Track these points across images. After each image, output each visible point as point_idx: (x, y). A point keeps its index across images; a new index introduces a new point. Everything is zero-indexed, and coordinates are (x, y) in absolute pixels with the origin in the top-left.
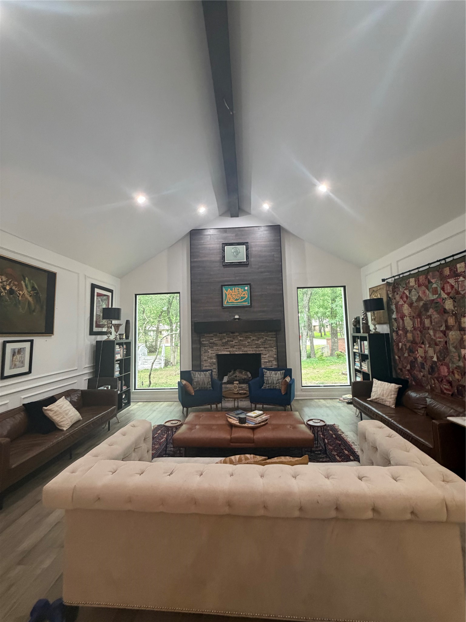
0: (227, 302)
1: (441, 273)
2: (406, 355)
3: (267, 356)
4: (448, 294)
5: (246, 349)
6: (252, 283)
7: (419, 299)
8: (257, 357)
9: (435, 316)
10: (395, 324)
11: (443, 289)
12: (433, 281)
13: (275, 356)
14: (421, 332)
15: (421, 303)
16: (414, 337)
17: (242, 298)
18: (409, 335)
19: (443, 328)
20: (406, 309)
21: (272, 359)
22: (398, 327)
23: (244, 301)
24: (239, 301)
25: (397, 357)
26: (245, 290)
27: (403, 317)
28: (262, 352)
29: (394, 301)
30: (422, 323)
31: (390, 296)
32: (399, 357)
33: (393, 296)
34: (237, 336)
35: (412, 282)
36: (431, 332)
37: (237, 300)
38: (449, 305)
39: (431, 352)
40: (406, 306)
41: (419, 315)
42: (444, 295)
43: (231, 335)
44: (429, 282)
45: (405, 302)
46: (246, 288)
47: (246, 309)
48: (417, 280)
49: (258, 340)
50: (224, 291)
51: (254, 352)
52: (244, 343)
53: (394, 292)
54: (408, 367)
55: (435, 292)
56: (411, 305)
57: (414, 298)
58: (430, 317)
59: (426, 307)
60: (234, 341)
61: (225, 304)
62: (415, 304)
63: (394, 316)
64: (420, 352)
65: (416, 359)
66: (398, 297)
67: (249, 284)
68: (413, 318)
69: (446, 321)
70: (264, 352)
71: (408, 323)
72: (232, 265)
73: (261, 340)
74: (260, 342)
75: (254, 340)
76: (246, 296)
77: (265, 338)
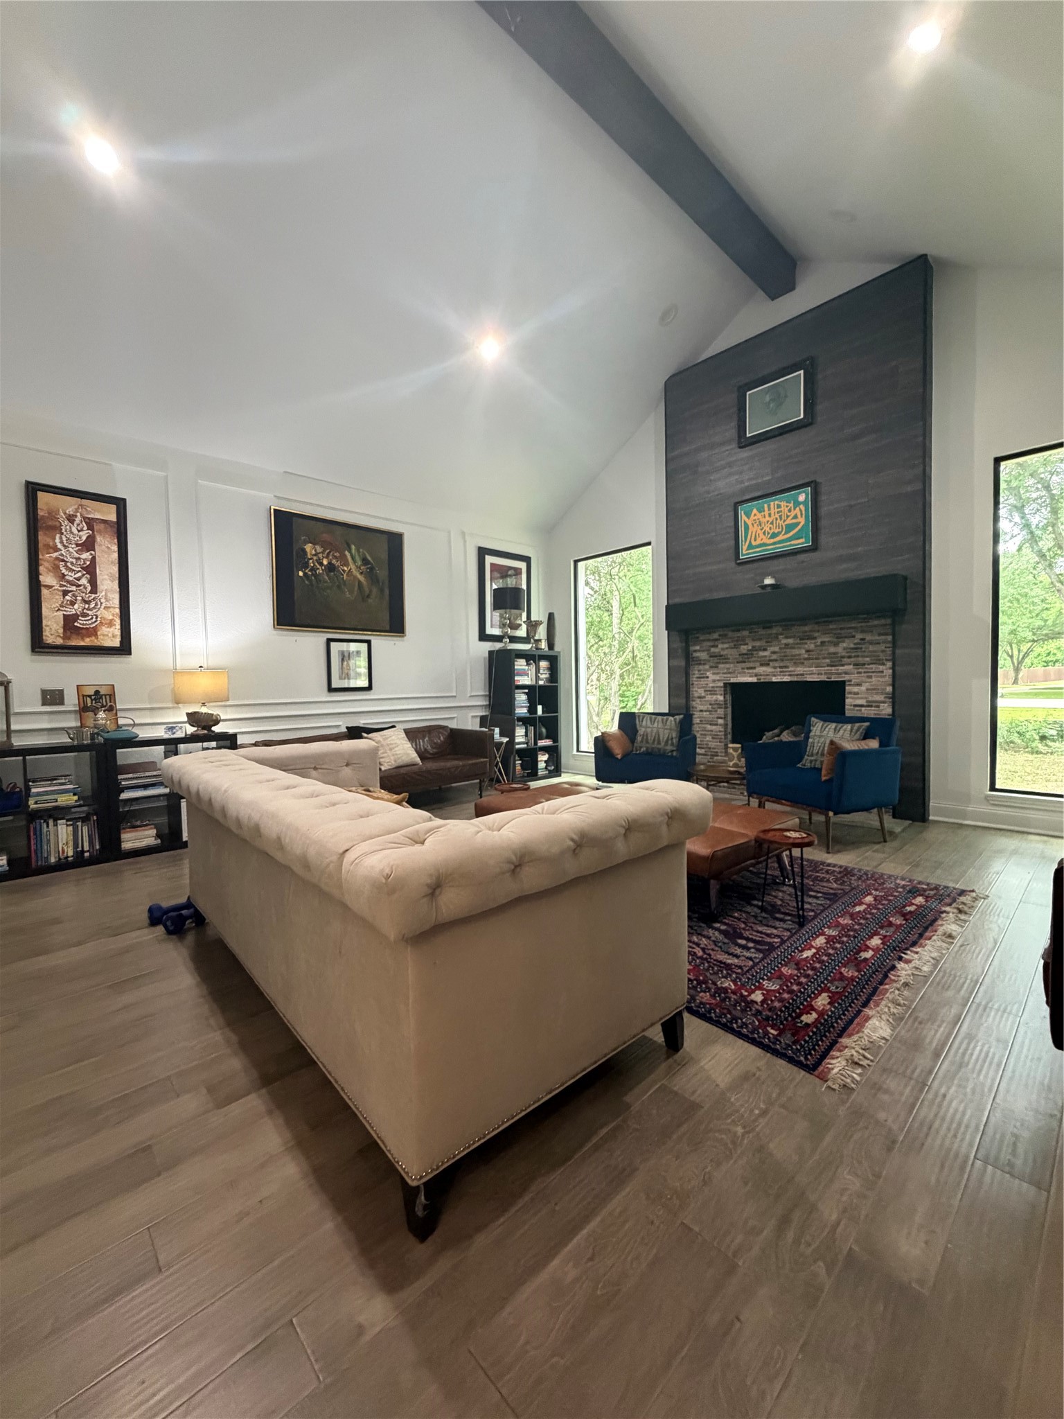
0: (750, 547)
3: (863, 688)
5: (800, 670)
6: (818, 480)
8: (834, 692)
13: (889, 689)
17: (790, 528)
21: (881, 698)
23: (796, 537)
24: (780, 538)
26: (797, 504)
28: (847, 678)
34: (777, 635)
37: (774, 535)
43: (762, 632)
46: (802, 498)
47: (800, 557)
49: (836, 644)
50: (743, 517)
51: (824, 678)
52: (796, 652)
60: (770, 649)
61: (744, 553)
67: (811, 484)
70: (854, 678)
72: (764, 440)
73: (847, 644)
74: (840, 649)
75: (823, 643)
76: (802, 521)
77: (859, 636)
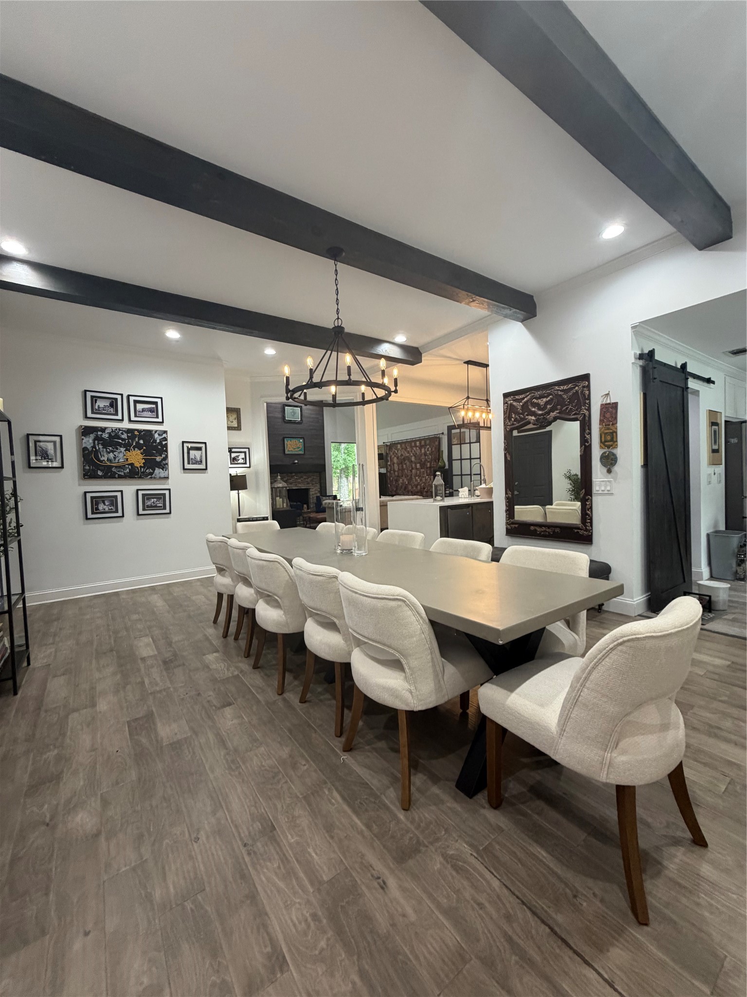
0: (288, 451)
1: (411, 445)
2: (394, 483)
3: (314, 489)
4: (413, 454)
5: (300, 485)
6: (305, 437)
7: (402, 455)
8: (307, 491)
9: (408, 463)
10: (389, 468)
11: (411, 451)
12: (408, 447)
13: (319, 490)
14: (402, 471)
15: (403, 457)
16: (398, 474)
17: (298, 448)
18: (396, 473)
19: (411, 469)
20: (395, 460)
21: (317, 492)
22: (391, 470)
23: (300, 450)
24: (296, 450)
25: (389, 486)
26: (300, 442)
27: (394, 464)
28: (310, 487)
29: (389, 455)
30: (402, 466)
31: (388, 452)
32: (391, 485)
33: (389, 452)
34: (294, 476)
35: (399, 446)
36: (406, 471)
37: (294, 449)
38: (413, 459)
39: (405, 480)
40: (395, 458)
41: (401, 463)
42: (412, 455)
43: (289, 475)
44: (407, 448)
45: (395, 456)
46: (301, 441)
47: (301, 456)
48: (401, 446)
49: (308, 479)
50: (286, 442)
51: (306, 487)
52: (299, 480)
53: (390, 450)
54: (395, 489)
55: (408, 452)
56: (398, 458)
57: (399, 455)
58: (406, 464)
59: (404, 459)
60: (292, 480)
61: (287, 452)
62: (400, 458)
63: (389, 463)
64: (401, 480)
65: (399, 484)
66: (391, 453)
67: (303, 438)
68: (398, 464)
69: (412, 466)
70: (312, 487)
71: (396, 467)
72: (290, 422)
73: (310, 479)
74: (309, 480)
75: (305, 479)
76: (301, 446)
77: (312, 477)
